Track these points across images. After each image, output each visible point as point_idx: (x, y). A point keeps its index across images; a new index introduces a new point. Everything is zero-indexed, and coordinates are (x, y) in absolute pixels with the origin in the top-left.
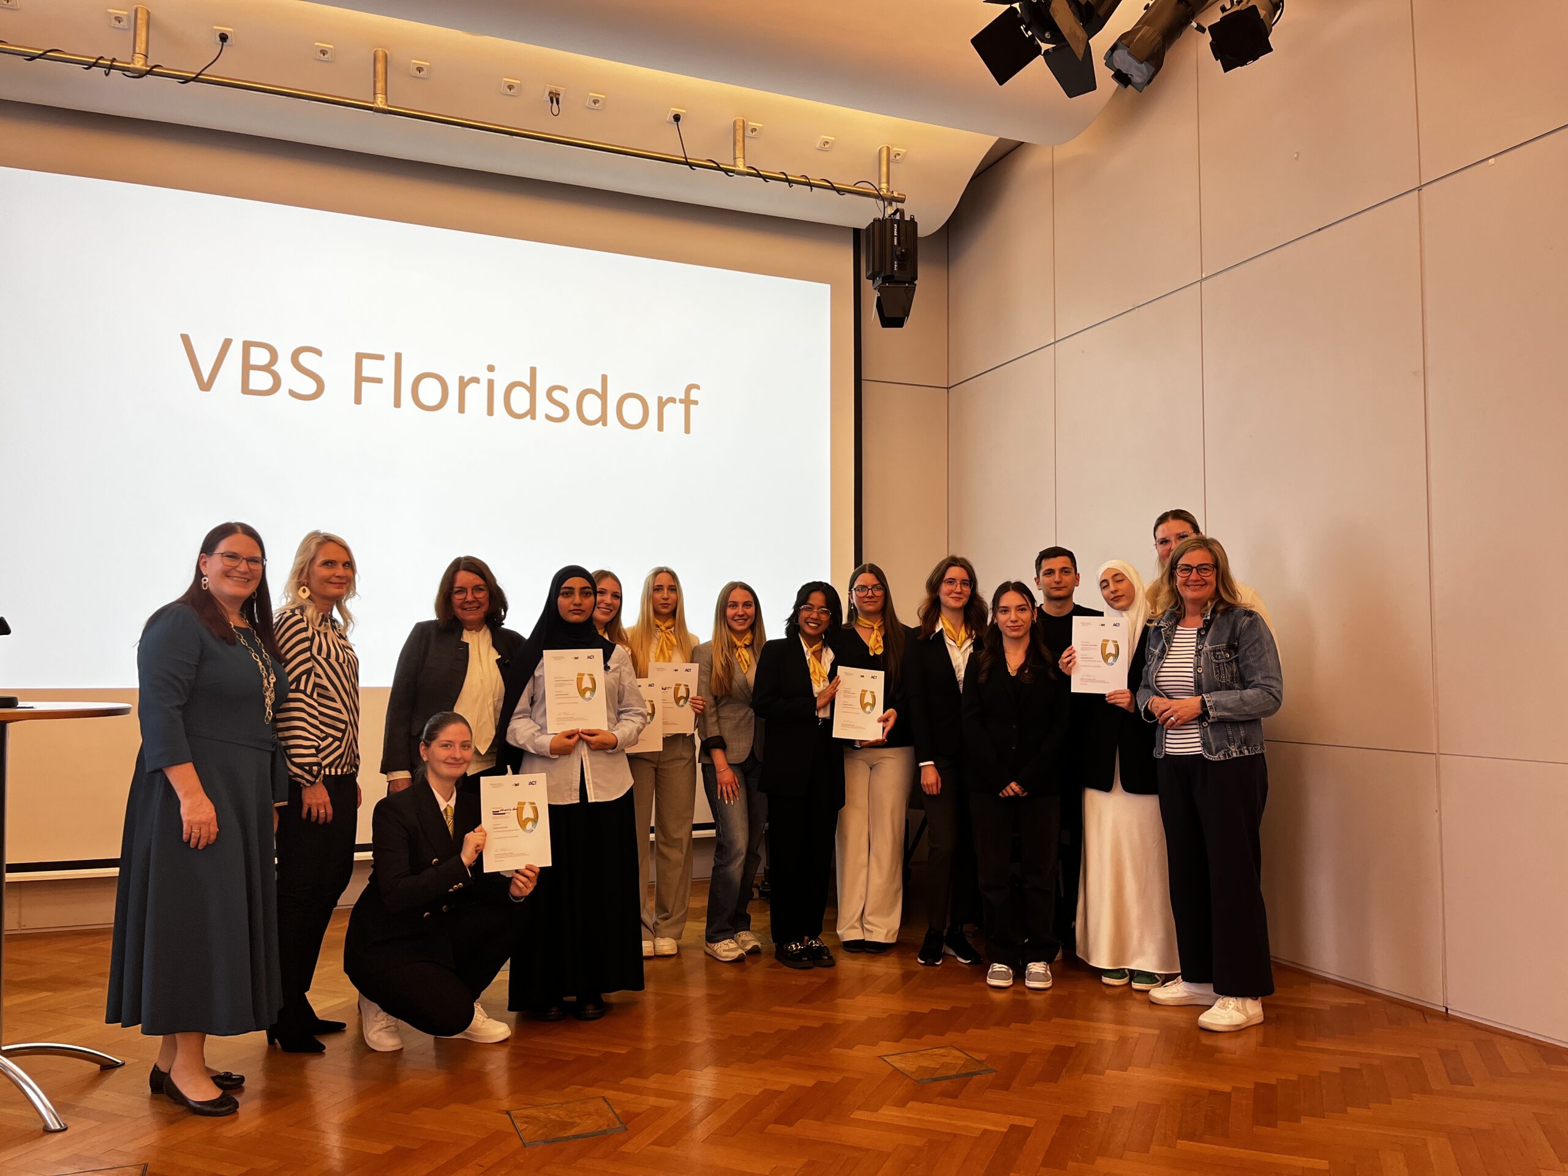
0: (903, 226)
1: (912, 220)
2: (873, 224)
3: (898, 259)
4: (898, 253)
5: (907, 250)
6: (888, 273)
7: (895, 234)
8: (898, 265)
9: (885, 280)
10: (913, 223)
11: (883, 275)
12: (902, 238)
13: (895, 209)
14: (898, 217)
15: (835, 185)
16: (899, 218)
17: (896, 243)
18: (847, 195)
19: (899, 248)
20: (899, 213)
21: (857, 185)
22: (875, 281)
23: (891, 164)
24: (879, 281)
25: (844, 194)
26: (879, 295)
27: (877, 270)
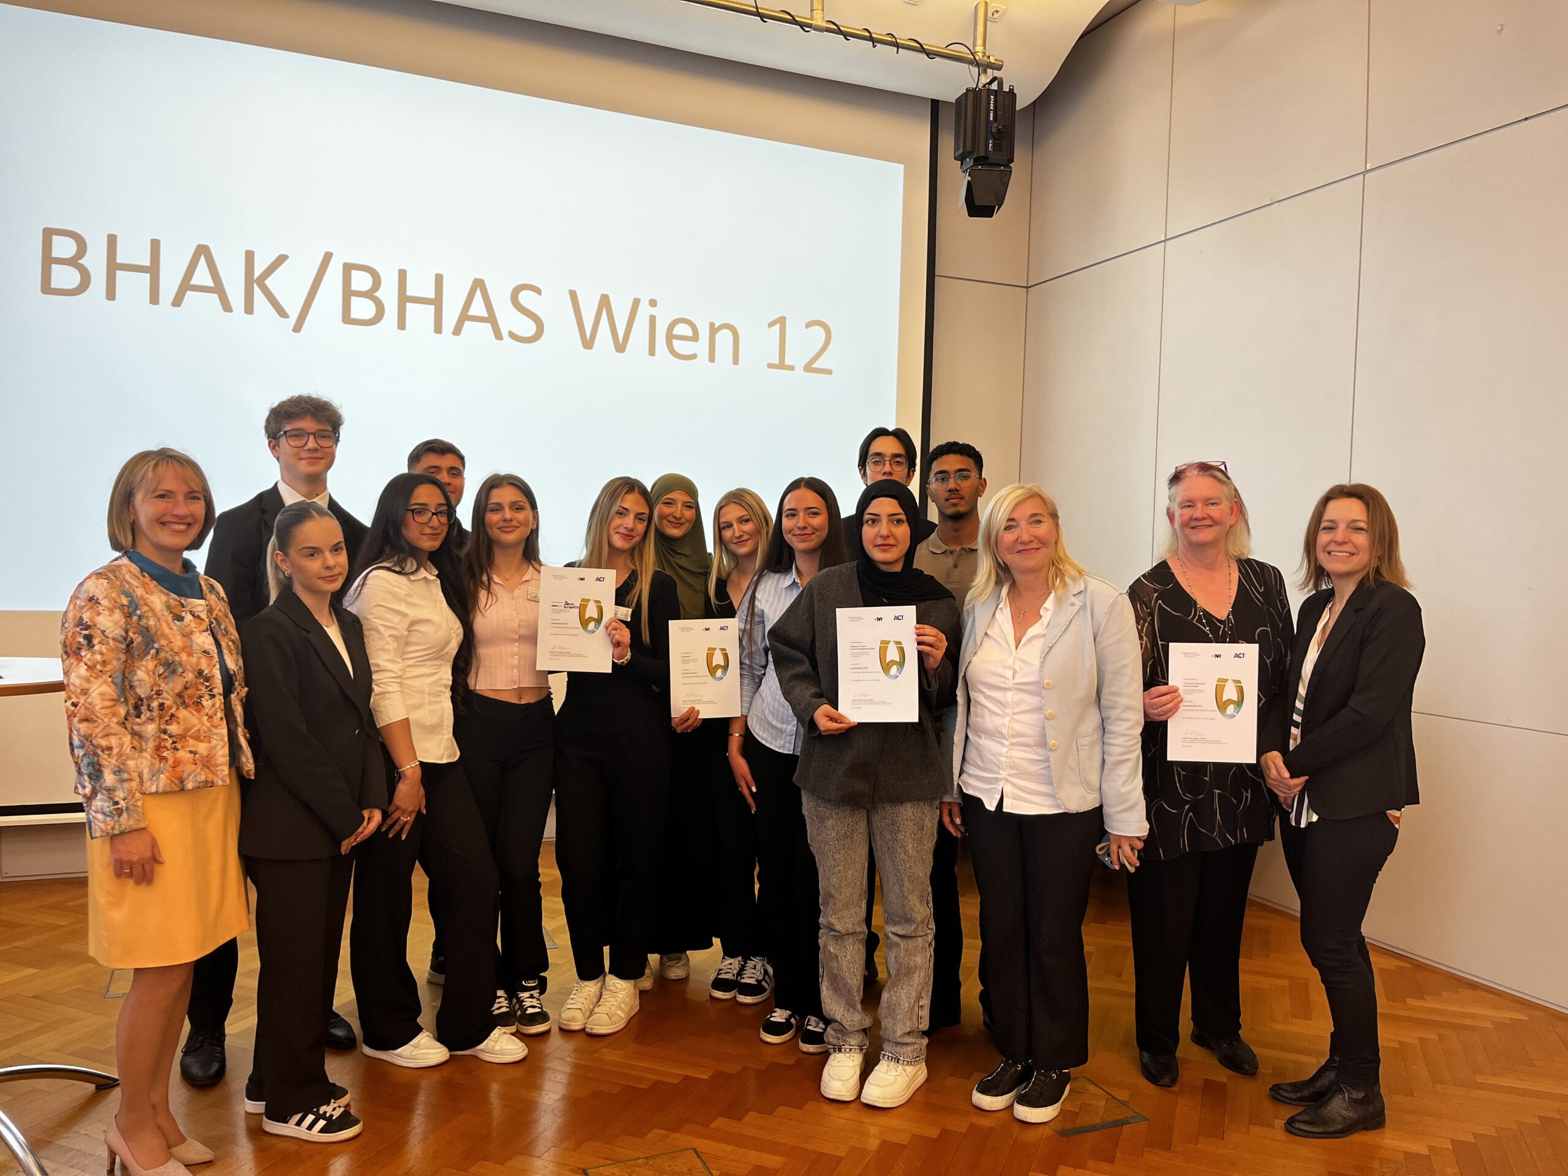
0: (1000, 98)
1: (1011, 91)
2: (966, 94)
3: (994, 137)
4: (994, 130)
5: (1004, 126)
6: (982, 153)
7: (992, 108)
8: (994, 144)
9: (978, 161)
10: (1012, 93)
11: (975, 156)
12: (1000, 113)
13: (991, 78)
14: (994, 86)
15: (924, 47)
16: (996, 89)
17: (991, 119)
18: (937, 59)
19: (995, 125)
20: (996, 82)
21: (948, 48)
22: (964, 162)
23: (988, 23)
24: (969, 162)
25: (933, 58)
26: (970, 179)
27: (969, 149)
